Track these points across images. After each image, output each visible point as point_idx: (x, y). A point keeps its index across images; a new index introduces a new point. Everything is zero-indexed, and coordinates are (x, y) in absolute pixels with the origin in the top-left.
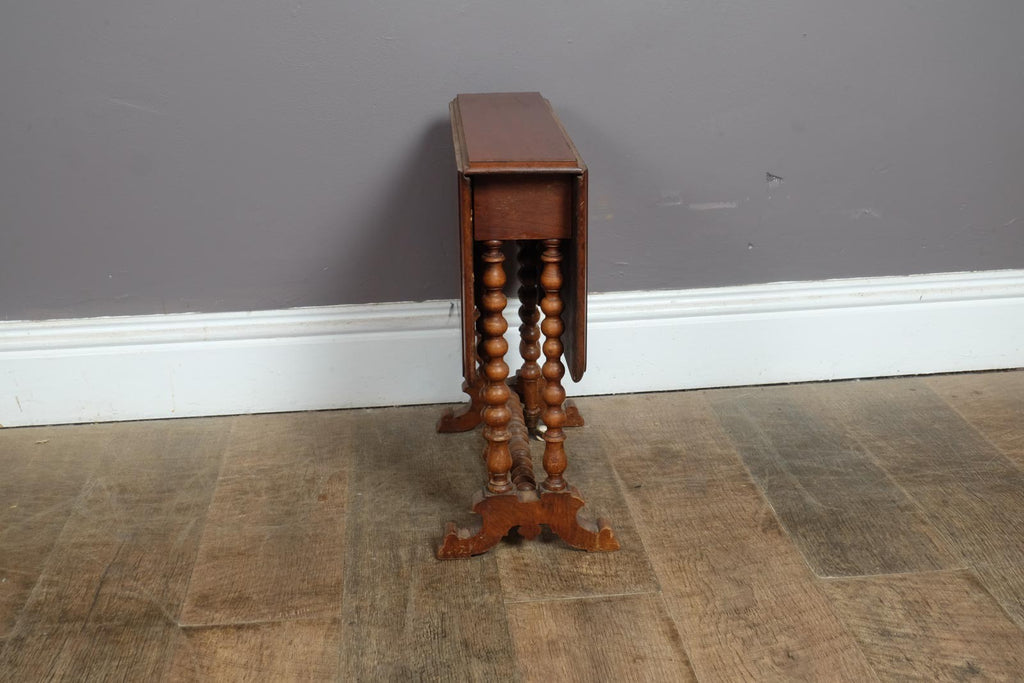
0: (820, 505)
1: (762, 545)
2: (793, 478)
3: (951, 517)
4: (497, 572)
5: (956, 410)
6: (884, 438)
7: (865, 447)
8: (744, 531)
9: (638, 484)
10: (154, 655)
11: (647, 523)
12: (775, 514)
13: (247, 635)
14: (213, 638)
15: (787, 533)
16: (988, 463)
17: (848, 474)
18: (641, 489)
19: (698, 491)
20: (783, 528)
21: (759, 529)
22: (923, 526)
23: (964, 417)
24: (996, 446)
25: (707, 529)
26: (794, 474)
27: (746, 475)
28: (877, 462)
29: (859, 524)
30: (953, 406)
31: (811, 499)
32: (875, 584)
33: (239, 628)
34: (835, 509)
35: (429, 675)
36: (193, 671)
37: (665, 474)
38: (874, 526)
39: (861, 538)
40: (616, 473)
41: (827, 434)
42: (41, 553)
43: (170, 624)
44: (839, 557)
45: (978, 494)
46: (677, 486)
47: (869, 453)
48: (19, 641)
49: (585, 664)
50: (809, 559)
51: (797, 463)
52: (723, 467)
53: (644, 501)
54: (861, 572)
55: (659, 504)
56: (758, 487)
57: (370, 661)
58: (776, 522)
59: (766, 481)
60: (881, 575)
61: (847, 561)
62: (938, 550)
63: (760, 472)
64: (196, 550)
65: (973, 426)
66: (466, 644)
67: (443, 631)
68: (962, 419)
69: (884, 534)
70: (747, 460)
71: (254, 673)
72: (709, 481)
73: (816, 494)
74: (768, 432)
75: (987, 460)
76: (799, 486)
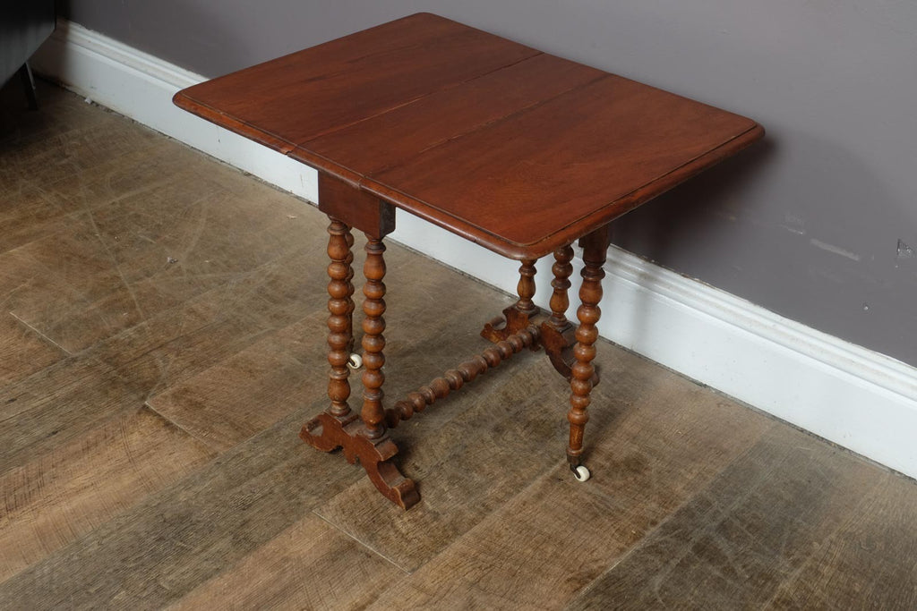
0: (657, 589)
1: (545, 590)
2: (686, 551)
4: (349, 485)
6: (842, 566)
7: (807, 564)
8: (557, 569)
9: (564, 477)
10: (107, 413)
11: (507, 514)
12: (606, 572)
13: (164, 432)
14: (148, 421)
15: (583, 593)
18: (558, 483)
19: (593, 513)
20: (587, 588)
21: (570, 575)
25: (536, 549)
26: (693, 550)
27: (654, 523)
28: (785, 586)
31: (659, 579)
33: (168, 424)
35: (192, 530)
36: (106, 438)
41: (801, 530)
42: (169, 305)
43: (143, 398)
46: (588, 498)
47: (796, 572)
48: (74, 360)
49: (276, 588)
51: (718, 540)
52: (654, 505)
53: (540, 495)
55: (545, 505)
56: (642, 540)
57: (182, 497)
58: (594, 579)
64: (236, 352)
66: (244, 524)
67: (250, 505)
71: (127, 460)
72: (618, 510)
73: (672, 578)
76: (675, 562)
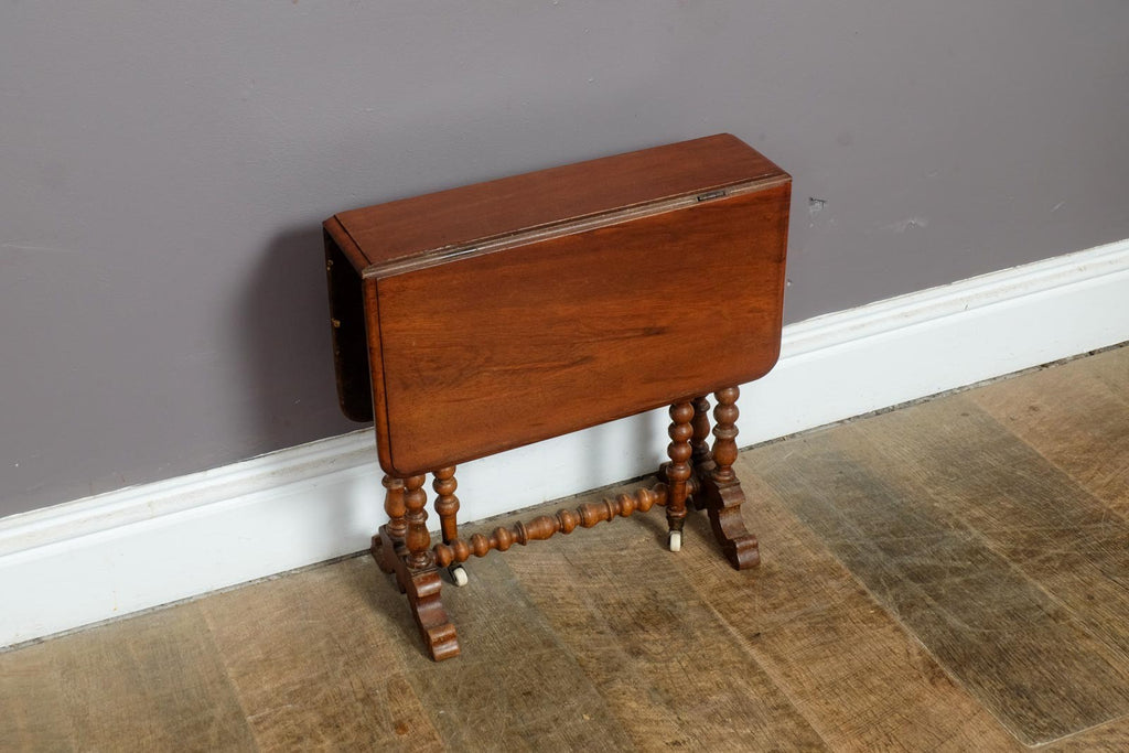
0: (967, 627)
1: (942, 706)
2: (916, 588)
3: (1109, 621)
5: (1026, 441)
6: (974, 502)
7: (963, 520)
9: (755, 632)
11: (802, 694)
12: (929, 652)
15: (957, 680)
16: (1101, 525)
17: (970, 571)
18: (763, 638)
19: (828, 630)
20: (951, 675)
21: (926, 680)
22: (1088, 642)
23: (1039, 451)
24: (1095, 494)
25: (871, 692)
26: (916, 582)
27: (863, 593)
28: (991, 545)
29: (1023, 651)
30: (1020, 436)
31: (954, 621)
32: (1089, 746)
34: (987, 631)
37: (775, 607)
38: (1040, 651)
39: (1036, 673)
40: (720, 616)
41: (912, 505)
44: (1030, 708)
45: (1117, 579)
46: (799, 625)
47: (975, 532)
50: (1002, 719)
51: (907, 560)
52: (833, 584)
53: (779, 659)
54: (1063, 730)
55: (797, 661)
58: (937, 665)
59: (890, 599)
60: (1087, 729)
61: (1041, 714)
62: (1123, 678)
63: (875, 583)
65: (1056, 466)
68: (1039, 457)
69: (1057, 664)
70: (852, 565)
72: (830, 610)
73: (955, 612)
74: (850, 515)
75: (1098, 521)
76: (929, 600)
